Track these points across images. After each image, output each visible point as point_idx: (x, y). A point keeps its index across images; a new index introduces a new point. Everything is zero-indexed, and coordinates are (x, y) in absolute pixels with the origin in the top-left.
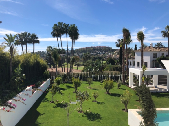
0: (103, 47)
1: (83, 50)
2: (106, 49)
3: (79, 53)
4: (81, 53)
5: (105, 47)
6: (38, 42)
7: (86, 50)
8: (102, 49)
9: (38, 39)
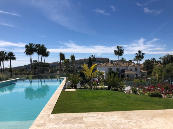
0: (101, 59)
1: (82, 62)
2: (104, 60)
3: (77, 64)
4: (79, 64)
5: (103, 59)
6: (14, 59)
7: (84, 62)
8: (100, 61)
9: (14, 57)
